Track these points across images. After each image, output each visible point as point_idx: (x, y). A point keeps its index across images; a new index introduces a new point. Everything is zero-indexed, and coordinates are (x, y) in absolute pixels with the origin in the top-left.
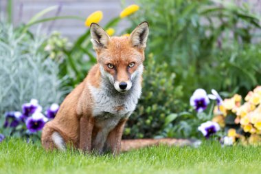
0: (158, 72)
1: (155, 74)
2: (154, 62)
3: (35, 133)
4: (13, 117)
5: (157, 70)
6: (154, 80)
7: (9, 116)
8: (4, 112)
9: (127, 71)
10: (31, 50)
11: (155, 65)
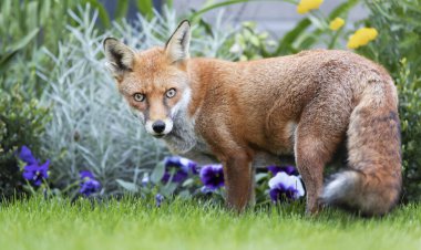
0: (415, 89)
1: (411, 91)
2: (408, 72)
3: (216, 191)
4: (178, 165)
5: (413, 85)
6: (410, 101)
7: (170, 164)
8: (161, 158)
9: (165, 103)
10: (206, 52)
11: (411, 77)
